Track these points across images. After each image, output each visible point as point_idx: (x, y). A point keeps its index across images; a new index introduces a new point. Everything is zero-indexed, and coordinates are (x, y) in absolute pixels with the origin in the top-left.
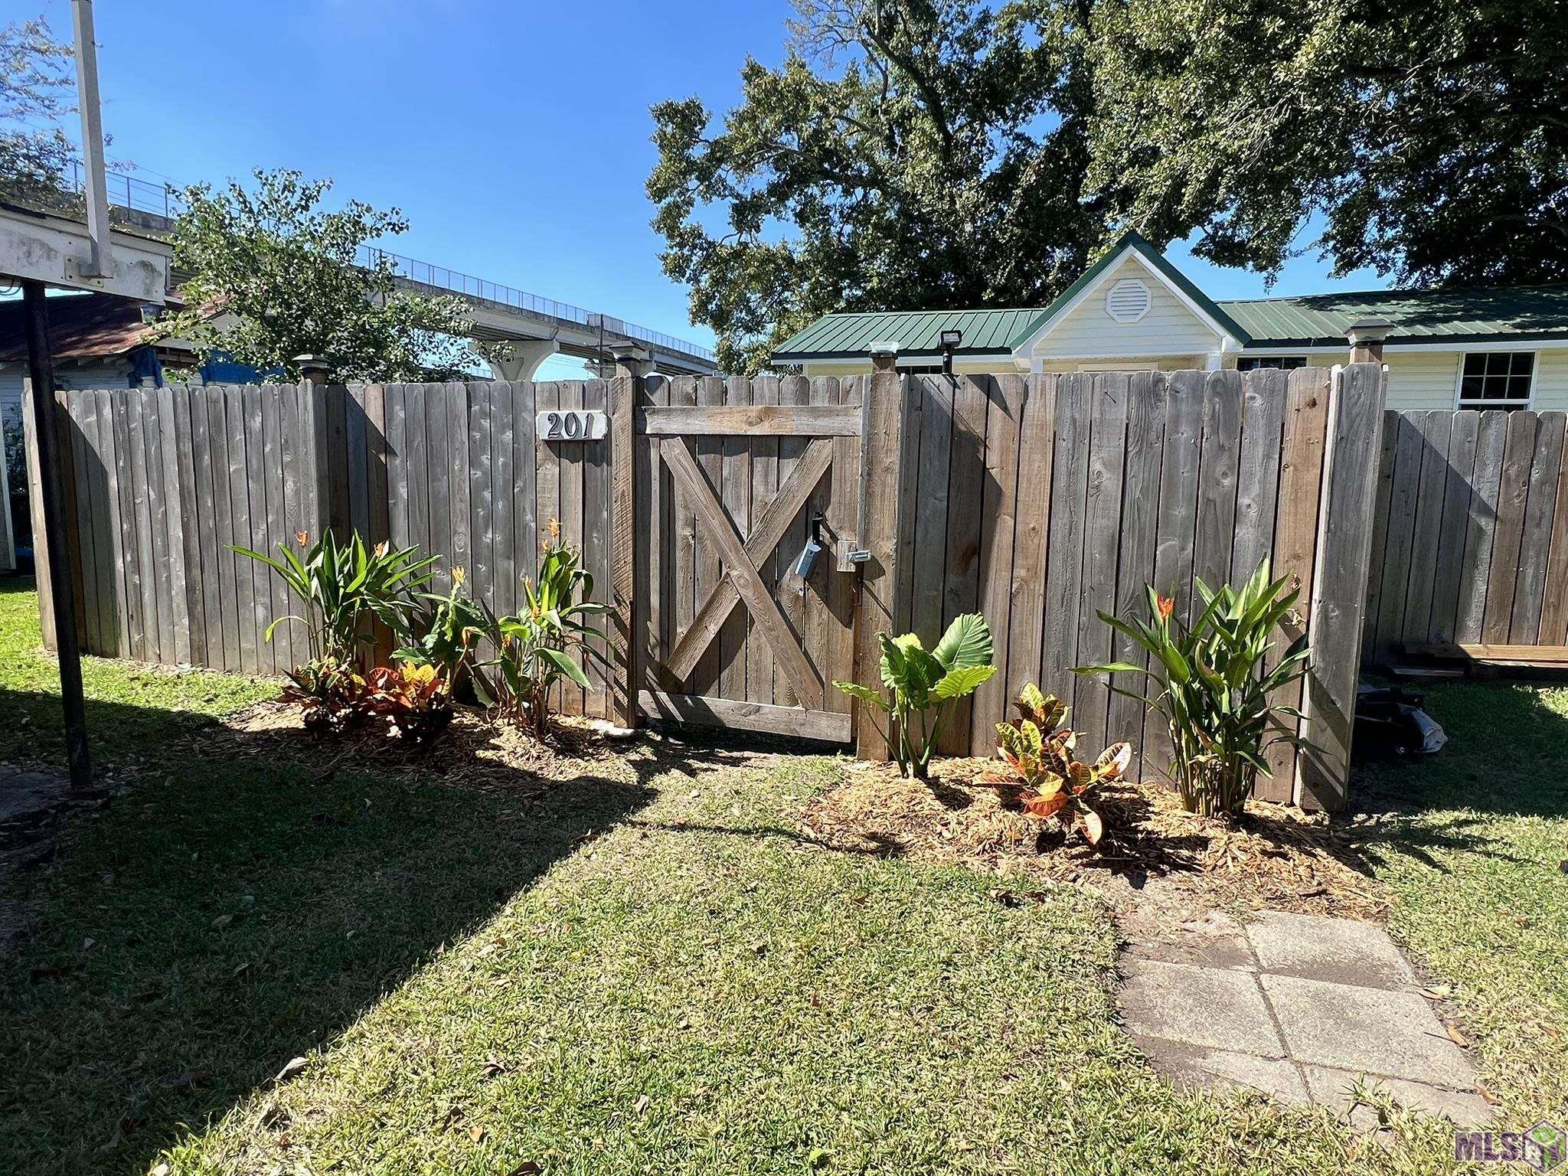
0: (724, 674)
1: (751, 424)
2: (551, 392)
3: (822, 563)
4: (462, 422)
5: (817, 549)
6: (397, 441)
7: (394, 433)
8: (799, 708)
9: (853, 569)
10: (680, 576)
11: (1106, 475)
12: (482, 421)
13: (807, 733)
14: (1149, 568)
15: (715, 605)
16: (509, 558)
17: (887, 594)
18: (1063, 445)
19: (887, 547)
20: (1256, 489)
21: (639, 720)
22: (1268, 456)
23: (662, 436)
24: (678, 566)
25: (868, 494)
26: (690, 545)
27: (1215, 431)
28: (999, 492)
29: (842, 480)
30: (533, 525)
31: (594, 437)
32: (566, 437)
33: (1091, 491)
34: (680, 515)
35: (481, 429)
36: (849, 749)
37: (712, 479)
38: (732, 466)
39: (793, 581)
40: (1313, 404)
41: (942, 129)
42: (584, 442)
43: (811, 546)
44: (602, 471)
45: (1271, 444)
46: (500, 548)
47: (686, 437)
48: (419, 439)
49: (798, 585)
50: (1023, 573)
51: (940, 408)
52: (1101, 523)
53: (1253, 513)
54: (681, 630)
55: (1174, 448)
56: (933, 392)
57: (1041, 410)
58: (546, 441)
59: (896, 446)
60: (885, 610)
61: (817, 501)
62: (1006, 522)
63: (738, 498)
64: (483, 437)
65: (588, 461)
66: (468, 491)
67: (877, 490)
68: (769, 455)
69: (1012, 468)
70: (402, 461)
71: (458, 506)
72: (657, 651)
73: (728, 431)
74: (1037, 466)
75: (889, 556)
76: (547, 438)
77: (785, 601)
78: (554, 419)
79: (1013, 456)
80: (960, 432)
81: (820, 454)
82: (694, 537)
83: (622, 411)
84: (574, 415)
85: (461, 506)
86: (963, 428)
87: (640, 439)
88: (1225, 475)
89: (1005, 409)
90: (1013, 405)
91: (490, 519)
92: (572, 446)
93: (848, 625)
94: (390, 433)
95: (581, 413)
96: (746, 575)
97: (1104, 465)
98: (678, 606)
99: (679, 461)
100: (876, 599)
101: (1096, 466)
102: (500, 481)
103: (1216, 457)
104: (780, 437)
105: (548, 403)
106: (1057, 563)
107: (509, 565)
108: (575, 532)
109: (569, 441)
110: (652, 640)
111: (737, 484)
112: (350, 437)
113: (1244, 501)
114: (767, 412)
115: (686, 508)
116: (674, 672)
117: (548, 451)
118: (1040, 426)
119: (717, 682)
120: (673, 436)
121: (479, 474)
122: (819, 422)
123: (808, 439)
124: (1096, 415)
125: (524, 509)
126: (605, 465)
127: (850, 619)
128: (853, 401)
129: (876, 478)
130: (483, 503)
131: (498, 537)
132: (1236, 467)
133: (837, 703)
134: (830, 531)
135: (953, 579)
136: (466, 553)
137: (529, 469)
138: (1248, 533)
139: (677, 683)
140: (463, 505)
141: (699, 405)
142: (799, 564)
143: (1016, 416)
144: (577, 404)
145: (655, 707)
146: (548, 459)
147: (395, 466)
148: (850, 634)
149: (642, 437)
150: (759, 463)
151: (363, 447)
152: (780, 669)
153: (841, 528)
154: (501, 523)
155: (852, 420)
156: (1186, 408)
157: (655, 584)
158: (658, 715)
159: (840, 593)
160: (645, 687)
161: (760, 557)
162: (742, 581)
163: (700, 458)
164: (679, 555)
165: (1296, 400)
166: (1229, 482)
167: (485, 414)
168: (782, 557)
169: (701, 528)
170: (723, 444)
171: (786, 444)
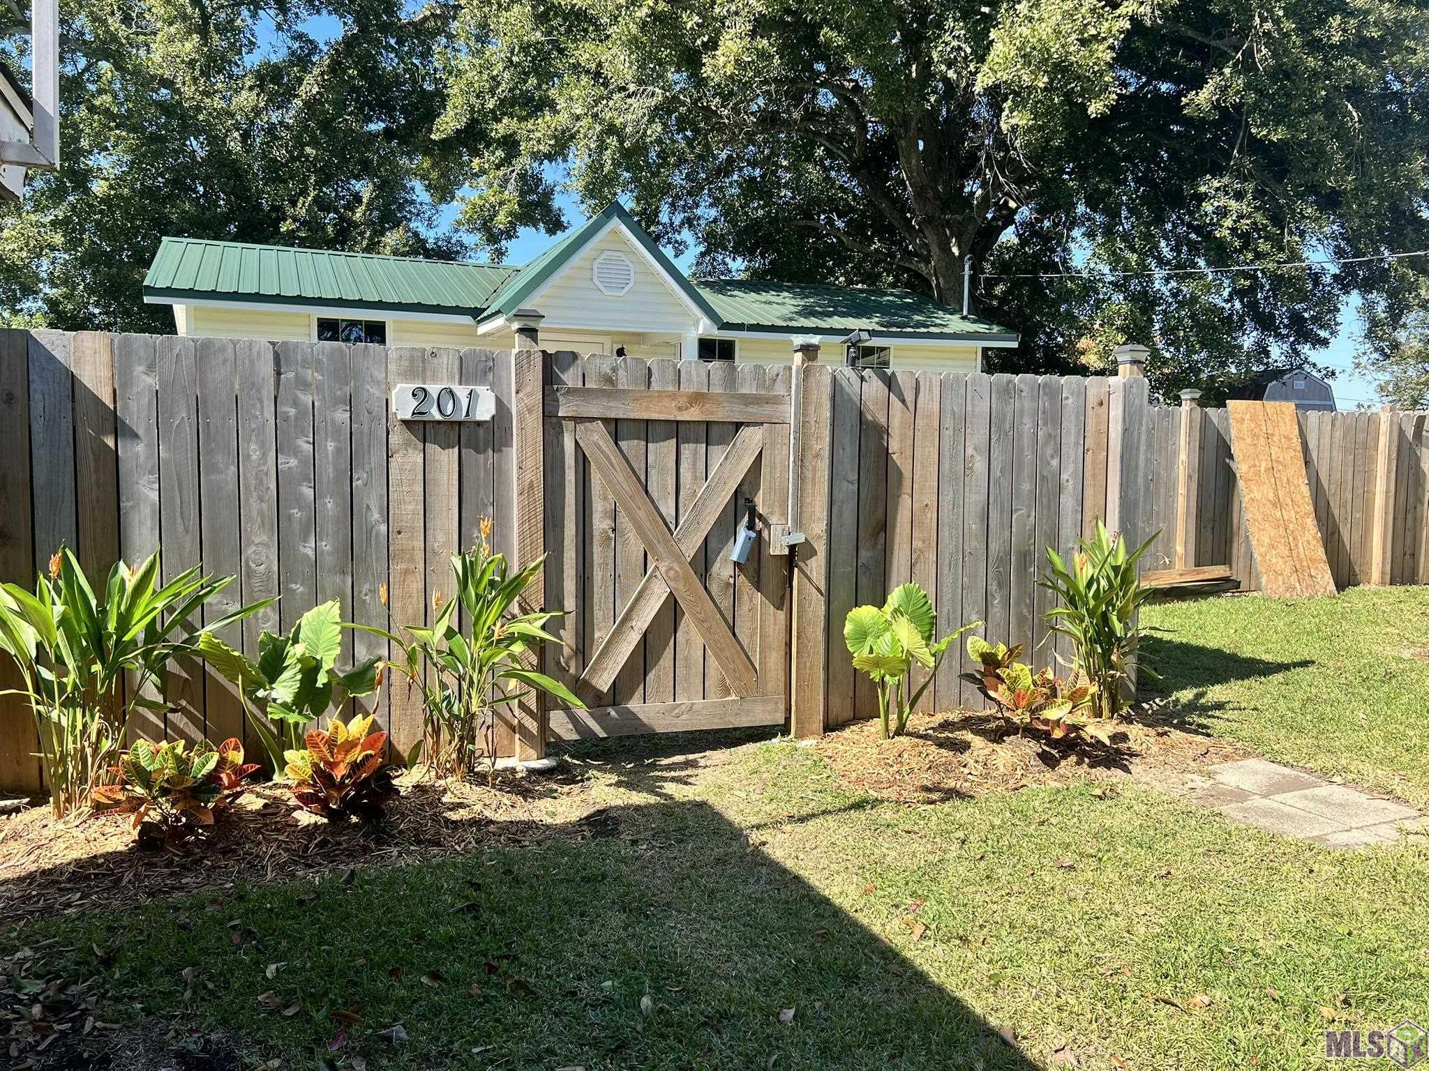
0: (651, 676)
1: (680, 409)
2: (412, 359)
3: (758, 545)
4: (265, 392)
5: (753, 535)
6: (137, 414)
7: (133, 405)
8: (733, 697)
9: (786, 552)
10: (598, 575)
11: (978, 458)
12: (299, 393)
13: (744, 721)
14: (1007, 534)
15: (642, 602)
16: (344, 573)
17: (819, 573)
18: (947, 434)
19: (818, 528)
20: (1071, 468)
21: (550, 745)
22: (1077, 443)
23: (578, 420)
24: (596, 563)
25: (801, 478)
26: (610, 539)
27: (1045, 424)
28: (900, 474)
29: (773, 466)
30: (383, 528)
31: (479, 417)
32: (438, 417)
33: (968, 472)
34: (598, 507)
35: (296, 403)
36: (785, 730)
37: (635, 466)
38: (663, 451)
39: (723, 570)
40: (1101, 404)
42: (460, 423)
43: (742, 533)
44: (486, 460)
45: (1079, 434)
46: (329, 561)
47: (605, 421)
48: (182, 415)
49: (728, 571)
50: (919, 545)
51: (851, 400)
52: (976, 498)
53: (1070, 485)
54: (601, 635)
55: (1021, 436)
56: (844, 383)
57: (929, 403)
58: (405, 422)
59: (826, 433)
60: (818, 590)
61: (745, 488)
62: (905, 500)
63: (665, 487)
64: (301, 414)
65: (466, 447)
66: (273, 486)
67: (809, 474)
68: (697, 441)
69: (909, 452)
70: (149, 446)
71: (254, 505)
72: (573, 664)
73: (655, 416)
74: (927, 451)
75: (820, 537)
76: (408, 416)
77: (714, 588)
78: (421, 394)
79: (910, 442)
80: (867, 420)
81: (751, 439)
82: (614, 530)
83: (528, 389)
84: (451, 392)
85: (258, 507)
86: (870, 418)
87: (551, 423)
88: (1052, 457)
89: (903, 401)
90: (909, 398)
91: (313, 522)
92: (443, 428)
93: (779, 607)
94: (126, 407)
95: (462, 392)
96: (676, 566)
97: (975, 449)
98: (595, 609)
99: (599, 448)
100: (809, 579)
101: (970, 451)
102: (328, 471)
103: (1046, 443)
104: (708, 423)
105: (409, 374)
106: (945, 533)
107: (344, 583)
108: (447, 534)
109: (439, 422)
110: (567, 651)
111: (663, 471)
112: (37, 408)
113: (1064, 477)
114: (697, 398)
115: (605, 498)
116: (594, 682)
117: (408, 434)
118: (930, 417)
119: (641, 687)
120: (592, 419)
121: (293, 462)
122: (749, 409)
123: (738, 426)
124: (969, 408)
125: (368, 507)
126: (490, 452)
127: (782, 599)
128: (779, 390)
129: (807, 463)
130: (299, 500)
131: (326, 546)
132: (1059, 451)
133: (771, 686)
134: (760, 517)
135: (865, 554)
136: (269, 570)
137: (378, 456)
138: (1068, 502)
139: (598, 695)
140: (265, 506)
141: (620, 387)
142: (735, 551)
143: (912, 408)
144: (451, 378)
145: (571, 726)
146: (407, 444)
147: (135, 454)
148: (781, 615)
149: (554, 420)
150: (687, 450)
151: (66, 426)
152: (712, 661)
153: (772, 513)
154: (330, 528)
155: (781, 408)
156: (1027, 404)
157: (570, 586)
158: (575, 737)
159: (771, 575)
160: (556, 707)
161: (691, 546)
162: (672, 573)
163: (622, 444)
164: (597, 551)
165: (1092, 400)
166: (1055, 462)
167: (304, 385)
168: (712, 545)
169: (623, 519)
170: (648, 430)
171: (714, 431)
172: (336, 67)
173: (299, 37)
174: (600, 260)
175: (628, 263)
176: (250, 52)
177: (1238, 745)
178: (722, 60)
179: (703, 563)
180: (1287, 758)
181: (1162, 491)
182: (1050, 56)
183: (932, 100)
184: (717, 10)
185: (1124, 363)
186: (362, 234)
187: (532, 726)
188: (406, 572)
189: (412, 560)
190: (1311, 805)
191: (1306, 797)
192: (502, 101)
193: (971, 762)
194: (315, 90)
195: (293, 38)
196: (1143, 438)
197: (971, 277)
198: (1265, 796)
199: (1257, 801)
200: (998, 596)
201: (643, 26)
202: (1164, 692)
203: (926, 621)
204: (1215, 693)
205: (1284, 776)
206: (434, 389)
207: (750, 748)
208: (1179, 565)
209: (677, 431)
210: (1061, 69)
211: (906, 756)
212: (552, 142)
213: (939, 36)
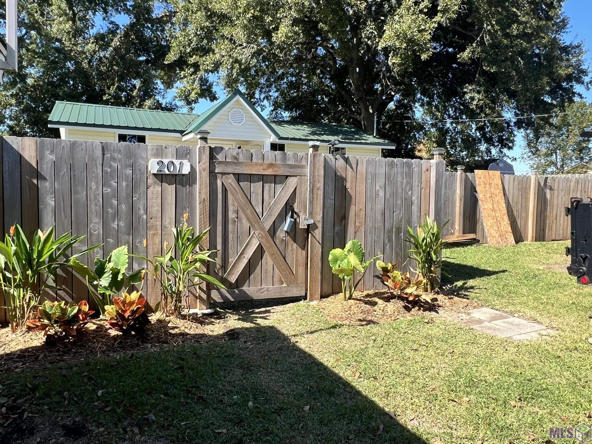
0: (252, 277)
1: (264, 170)
2: (157, 149)
3: (295, 225)
4: (98, 162)
5: (293, 220)
6: (46, 170)
7: (45, 167)
8: (285, 285)
9: (306, 227)
10: (230, 236)
12: (112, 163)
13: (289, 295)
14: (392, 220)
15: (249, 247)
16: (129, 234)
17: (319, 236)
18: (369, 181)
19: (319, 217)
20: (416, 195)
21: (211, 304)
22: (418, 186)
23: (223, 174)
24: (230, 231)
25: (312, 198)
26: (236, 222)
27: (406, 178)
28: (351, 197)
29: (301, 193)
30: (145, 217)
31: (184, 173)
32: (167, 172)
33: (377, 196)
34: (231, 209)
35: (111, 167)
36: (305, 298)
37: (246, 193)
38: (257, 187)
39: (281, 234)
40: (427, 170)
41: (71, 9)
42: (176, 175)
43: (289, 220)
44: (186, 190)
45: (419, 182)
46: (123, 230)
47: (234, 174)
48: (65, 170)
49: (283, 235)
50: (358, 224)
51: (331, 167)
52: (379, 207)
53: (416, 202)
54: (232, 260)
55: (397, 182)
56: (329, 160)
57: (362, 168)
58: (154, 174)
59: (322, 180)
60: (319, 242)
61: (290, 201)
62: (353, 207)
63: (258, 201)
64: (113, 171)
65: (179, 184)
66: (101, 200)
67: (315, 196)
68: (271, 183)
69: (354, 188)
70: (51, 183)
71: (93, 207)
72: (220, 271)
73: (254, 173)
74: (361, 188)
75: (319, 221)
76: (155, 172)
77: (277, 242)
78: (161, 163)
79: (354, 184)
81: (292, 182)
82: (237, 218)
83: (204, 161)
84: (173, 162)
85: (94, 208)
86: (339, 174)
87: (213, 175)
88: (409, 191)
89: (352, 168)
90: (354, 167)
91: (117, 214)
92: (169, 177)
93: (303, 249)
94: (42, 167)
95: (177, 162)
96: (262, 232)
97: (380, 187)
98: (230, 250)
99: (231, 185)
100: (315, 238)
101: (378, 188)
102: (123, 194)
103: (406, 185)
104: (275, 176)
105: (156, 155)
106: (368, 220)
107: (129, 238)
108: (170, 219)
109: (168, 175)
110: (218, 266)
111: (257, 194)
112: (6, 168)
113: (414, 198)
114: (271, 165)
115: (234, 205)
116: (229, 279)
117: (155, 179)
118: (362, 174)
119: (248, 281)
120: (229, 174)
121: (109, 190)
122: (291, 170)
123: (287, 177)
124: (377, 171)
125: (139, 208)
126: (188, 186)
127: (304, 247)
128: (304, 163)
129: (314, 192)
130: (111, 206)
131: (122, 224)
132: (411, 189)
133: (300, 281)
134: (296, 213)
135: (337, 228)
136: (99, 234)
137: (143, 188)
138: (415, 208)
139: (231, 283)
140: (98, 208)
141: (240, 161)
142: (286, 227)
143: (355, 170)
144: (173, 157)
145: (220, 296)
146: (155, 183)
147: (45, 186)
148: (304, 252)
149: (214, 174)
150: (267, 186)
151: (17, 174)
152: (276, 270)
153: (300, 212)
154: (124, 217)
155: (304, 170)
156: (399, 170)
157: (219, 240)
158: (222, 301)
159: (300, 237)
160: (214, 289)
161: (268, 225)
162: (260, 235)
163: (241, 183)
164: (230, 226)
165: (424, 169)
166: (410, 193)
167: (114, 159)
168: (276, 224)
169: (241, 214)
170: (251, 178)
171: (278, 179)
172: (126, 35)
173: (112, 23)
174: (231, 112)
175: (243, 113)
176: (92, 28)
177: (479, 302)
178: (280, 35)
179: (273, 231)
180: (498, 307)
181: (450, 205)
182: (407, 37)
183: (362, 52)
184: (278, 15)
185: (436, 154)
186: (136, 101)
187: (204, 296)
188: (154, 234)
189: (156, 230)
190: (506, 325)
191: (504, 322)
192: (193, 49)
193: (378, 310)
194: (118, 43)
195: (110, 23)
196: (443, 184)
197: (377, 121)
198: (489, 322)
199: (487, 324)
200: (388, 245)
201: (249, 21)
202: (452, 283)
203: (361, 254)
204: (471, 283)
205: (496, 314)
206: (166, 161)
207: (291, 305)
208: (457, 234)
209: (263, 178)
210: (411, 42)
211: (352, 307)
212: (213, 66)
213: (365, 28)
